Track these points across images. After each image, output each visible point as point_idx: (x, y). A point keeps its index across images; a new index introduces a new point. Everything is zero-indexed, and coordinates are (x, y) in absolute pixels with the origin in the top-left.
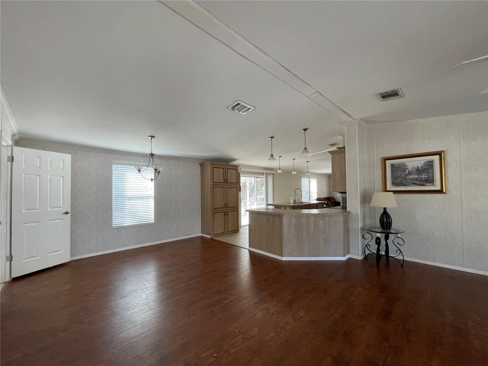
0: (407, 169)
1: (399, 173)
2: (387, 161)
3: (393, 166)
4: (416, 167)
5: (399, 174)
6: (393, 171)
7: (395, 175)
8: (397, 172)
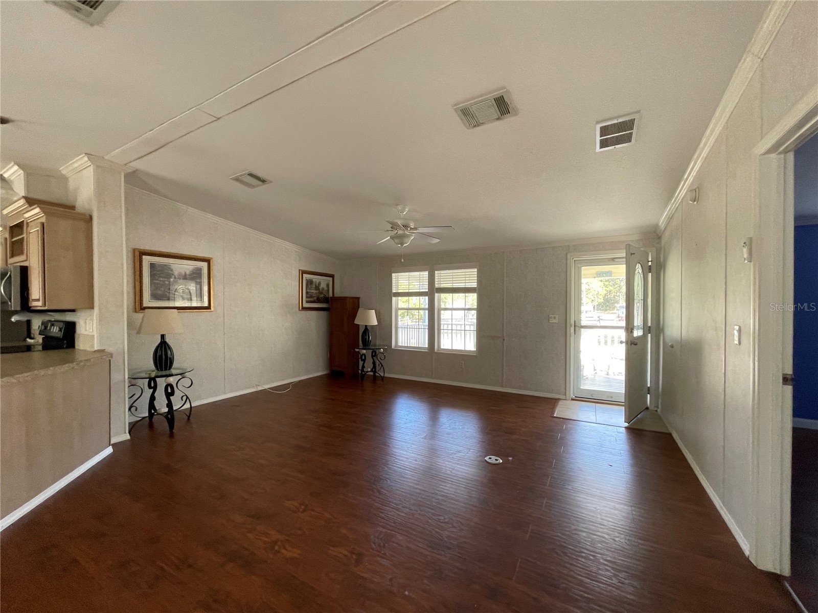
0: (173, 275)
1: (161, 279)
2: (144, 257)
3: (152, 266)
4: (184, 274)
5: (162, 281)
6: (153, 276)
7: (157, 281)
8: (159, 277)
